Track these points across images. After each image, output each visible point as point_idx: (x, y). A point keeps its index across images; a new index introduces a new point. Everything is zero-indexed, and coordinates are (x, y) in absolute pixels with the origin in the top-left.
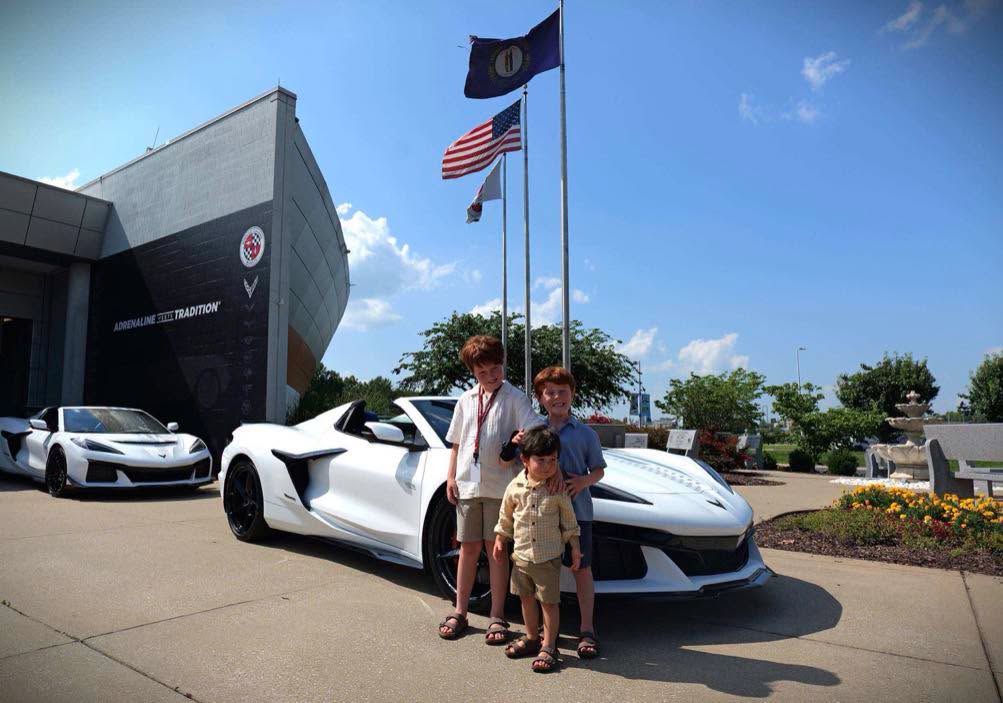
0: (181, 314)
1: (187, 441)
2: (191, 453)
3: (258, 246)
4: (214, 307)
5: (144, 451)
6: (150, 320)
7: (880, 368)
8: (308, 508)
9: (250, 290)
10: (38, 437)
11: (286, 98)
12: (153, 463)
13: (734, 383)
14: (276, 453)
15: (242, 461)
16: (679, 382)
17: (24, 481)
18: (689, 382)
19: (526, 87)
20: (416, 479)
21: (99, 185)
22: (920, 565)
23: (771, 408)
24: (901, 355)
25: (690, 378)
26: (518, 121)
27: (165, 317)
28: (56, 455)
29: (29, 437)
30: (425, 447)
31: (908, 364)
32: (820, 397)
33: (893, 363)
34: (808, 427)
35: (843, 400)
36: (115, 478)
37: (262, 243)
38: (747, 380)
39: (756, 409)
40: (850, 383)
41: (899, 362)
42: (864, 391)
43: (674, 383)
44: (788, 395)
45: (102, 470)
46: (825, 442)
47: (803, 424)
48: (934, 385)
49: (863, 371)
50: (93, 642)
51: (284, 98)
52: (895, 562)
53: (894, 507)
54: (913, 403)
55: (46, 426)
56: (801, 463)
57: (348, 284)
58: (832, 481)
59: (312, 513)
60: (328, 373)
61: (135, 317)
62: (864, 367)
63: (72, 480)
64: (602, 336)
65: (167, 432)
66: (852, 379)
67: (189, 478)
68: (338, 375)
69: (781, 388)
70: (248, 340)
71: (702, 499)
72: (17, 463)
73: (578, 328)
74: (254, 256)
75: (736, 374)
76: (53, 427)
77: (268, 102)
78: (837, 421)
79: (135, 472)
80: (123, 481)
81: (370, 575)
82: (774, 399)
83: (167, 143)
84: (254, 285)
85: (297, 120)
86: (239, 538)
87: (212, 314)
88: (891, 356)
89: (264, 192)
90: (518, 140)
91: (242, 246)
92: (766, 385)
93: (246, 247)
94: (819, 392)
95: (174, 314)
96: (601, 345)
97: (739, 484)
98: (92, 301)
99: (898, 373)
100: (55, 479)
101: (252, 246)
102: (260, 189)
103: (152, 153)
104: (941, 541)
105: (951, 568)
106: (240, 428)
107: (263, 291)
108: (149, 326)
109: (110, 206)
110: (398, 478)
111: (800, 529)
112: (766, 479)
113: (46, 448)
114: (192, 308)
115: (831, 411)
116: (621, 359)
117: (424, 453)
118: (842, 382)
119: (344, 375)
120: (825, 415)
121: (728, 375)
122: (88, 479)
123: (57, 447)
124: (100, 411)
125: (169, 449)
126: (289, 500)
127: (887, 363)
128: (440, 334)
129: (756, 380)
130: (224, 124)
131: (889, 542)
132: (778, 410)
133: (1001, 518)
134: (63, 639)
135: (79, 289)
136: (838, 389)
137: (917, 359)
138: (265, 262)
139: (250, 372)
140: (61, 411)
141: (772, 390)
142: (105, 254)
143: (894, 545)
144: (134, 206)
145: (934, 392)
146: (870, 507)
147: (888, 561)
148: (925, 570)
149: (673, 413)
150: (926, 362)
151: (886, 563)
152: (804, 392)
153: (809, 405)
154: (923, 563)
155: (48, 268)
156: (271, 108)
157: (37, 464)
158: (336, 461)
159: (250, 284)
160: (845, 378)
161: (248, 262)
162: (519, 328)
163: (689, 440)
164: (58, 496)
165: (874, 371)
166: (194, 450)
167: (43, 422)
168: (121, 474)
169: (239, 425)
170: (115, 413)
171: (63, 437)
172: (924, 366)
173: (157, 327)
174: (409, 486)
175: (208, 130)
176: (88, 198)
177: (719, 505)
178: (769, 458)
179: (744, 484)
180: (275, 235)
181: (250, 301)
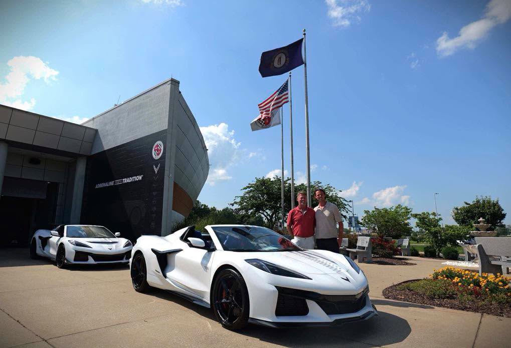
0: (126, 180)
1: (123, 241)
2: (124, 247)
3: (160, 150)
4: (140, 178)
5: (102, 247)
6: (112, 183)
7: (474, 204)
8: (165, 277)
9: (156, 170)
10: (54, 239)
11: (175, 83)
12: (104, 252)
13: (397, 212)
14: (153, 251)
15: (139, 253)
16: (369, 212)
17: (47, 260)
18: (373, 211)
19: (290, 73)
20: (209, 265)
21: (92, 122)
22: (463, 310)
23: (415, 225)
24: (484, 197)
25: (374, 210)
26: (287, 89)
27: (118, 182)
28: (61, 248)
29: (50, 239)
30: (214, 249)
31: (489, 202)
32: (440, 219)
33: (481, 201)
34: (435, 234)
35: (457, 220)
36: (87, 260)
37: (162, 148)
38: (403, 211)
39: (408, 225)
40: (459, 211)
41: (484, 201)
42: (467, 215)
43: (367, 212)
44: (424, 218)
45: (81, 256)
46: (444, 242)
47: (431, 233)
48: (503, 212)
49: (466, 206)
50: (50, 341)
51: (174, 83)
52: (451, 308)
53: (456, 280)
54: (481, 224)
55: (58, 235)
56: (430, 254)
57: (208, 165)
58: (443, 263)
59: (167, 279)
60: (202, 205)
61: (105, 182)
62: (467, 204)
63: (67, 260)
64: (332, 189)
65: (114, 237)
66: (461, 209)
67: (122, 259)
68: (207, 206)
69: (420, 215)
70: (154, 193)
71: (338, 277)
72: (45, 251)
73: (319, 185)
74: (158, 154)
75: (397, 207)
76: (61, 235)
77: (166, 85)
78: (449, 231)
79: (97, 257)
80: (91, 261)
81: (190, 310)
82: (416, 220)
83: (123, 103)
84: (158, 168)
85: (180, 92)
86: (136, 290)
87: (139, 181)
88: (480, 198)
89: (163, 125)
90: (287, 98)
91: (153, 150)
92: (413, 213)
93: (155, 151)
94: (440, 217)
95: (122, 181)
96: (331, 193)
97: (392, 264)
98: (86, 175)
99: (484, 206)
100: (60, 260)
101: (158, 150)
102: (162, 124)
103: (117, 107)
104: (477, 297)
105: (478, 312)
106: (140, 238)
107: (162, 170)
108: (111, 186)
109: (96, 131)
110: (202, 263)
111: (409, 290)
112: (408, 262)
113: (57, 245)
114: (130, 178)
115: (447, 226)
116: (341, 200)
117: (213, 252)
118: (456, 211)
119: (210, 206)
120: (443, 228)
121: (394, 208)
122: (75, 260)
123: (62, 244)
124: (85, 227)
125: (114, 245)
126: (157, 273)
127: (478, 201)
128: (251, 188)
129: (407, 211)
130: (147, 94)
131: (451, 297)
132: (418, 226)
133: (509, 285)
134: (38, 339)
135: (81, 169)
136: (453, 214)
137: (494, 199)
138: (163, 157)
139: (155, 208)
140: (66, 227)
141: (415, 216)
142: (93, 153)
143: (454, 299)
144: (107, 131)
145: (504, 216)
146: (446, 279)
147: (448, 307)
148: (465, 312)
149: (367, 227)
150: (498, 200)
151: (446, 309)
152: (431, 217)
153: (435, 223)
154: (464, 309)
155: (67, 159)
156: (168, 87)
157: (53, 252)
158: (178, 255)
159: (156, 167)
160: (457, 209)
161: (156, 157)
162: (290, 184)
163: (367, 242)
164: (61, 268)
165: (471, 205)
166: (126, 246)
167: (57, 232)
168: (90, 258)
169: (140, 236)
170: (92, 228)
171: (65, 240)
172: (497, 203)
173: (115, 187)
174: (206, 268)
175: (140, 97)
176: (86, 128)
177: (347, 280)
178: (415, 250)
179: (395, 265)
180: (168, 145)
181: (156, 175)
